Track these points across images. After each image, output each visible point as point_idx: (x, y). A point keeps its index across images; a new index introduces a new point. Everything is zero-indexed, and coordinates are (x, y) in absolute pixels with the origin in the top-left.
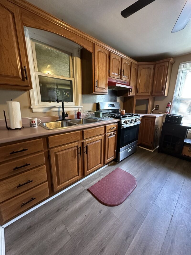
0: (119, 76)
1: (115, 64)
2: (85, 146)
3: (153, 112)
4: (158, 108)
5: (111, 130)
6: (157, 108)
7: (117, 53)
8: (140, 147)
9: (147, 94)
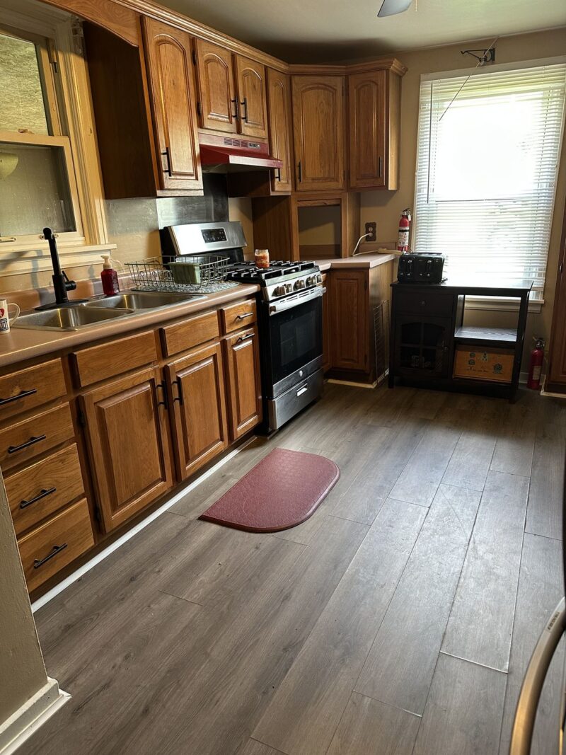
0: (231, 122)
1: (214, 77)
2: (173, 379)
3: (359, 252)
4: (374, 232)
5: (239, 322)
6: (370, 234)
7: (215, 40)
9: (333, 185)
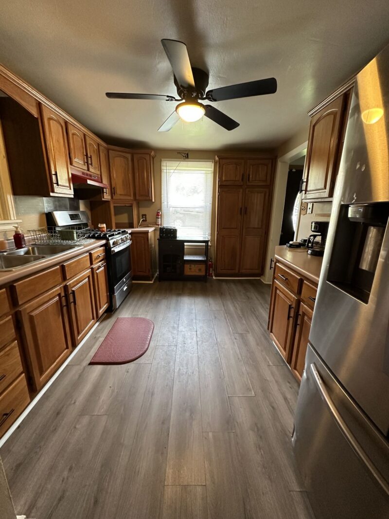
0: (85, 165)
1: (76, 143)
2: (70, 292)
3: (142, 226)
4: (146, 218)
5: (99, 258)
6: (144, 219)
7: (76, 125)
8: (133, 282)
9: (129, 198)
